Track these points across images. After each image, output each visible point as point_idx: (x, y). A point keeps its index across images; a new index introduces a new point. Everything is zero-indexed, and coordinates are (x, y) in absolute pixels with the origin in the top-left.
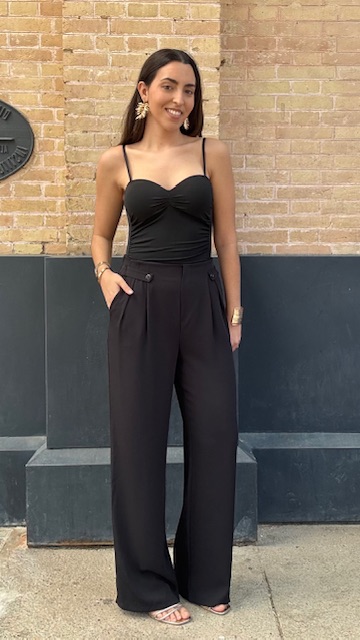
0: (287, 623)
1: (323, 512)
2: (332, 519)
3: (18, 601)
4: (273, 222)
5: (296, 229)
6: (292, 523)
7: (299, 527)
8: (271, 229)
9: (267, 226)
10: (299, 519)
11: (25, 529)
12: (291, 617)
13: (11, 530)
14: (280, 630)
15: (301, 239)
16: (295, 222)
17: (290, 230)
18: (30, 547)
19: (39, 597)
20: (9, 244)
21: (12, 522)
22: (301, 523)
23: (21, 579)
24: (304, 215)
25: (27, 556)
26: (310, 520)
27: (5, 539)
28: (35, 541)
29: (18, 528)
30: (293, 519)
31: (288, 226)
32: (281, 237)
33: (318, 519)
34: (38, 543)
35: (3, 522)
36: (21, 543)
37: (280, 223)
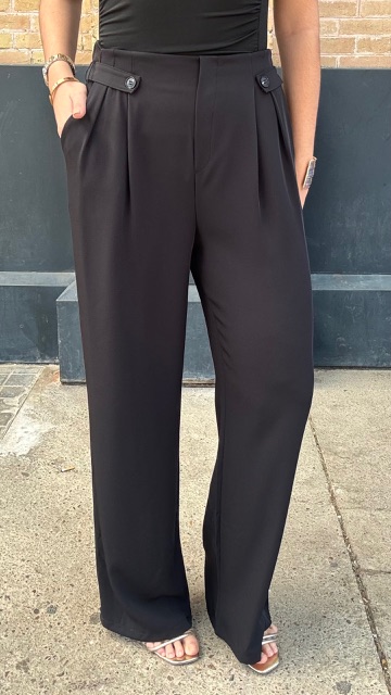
0: (331, 458)
1: (375, 357)
2: (385, 365)
3: (51, 432)
4: (337, 26)
5: (365, 36)
6: (341, 368)
7: (349, 371)
8: (336, 35)
9: (330, 32)
10: (349, 363)
11: (58, 367)
12: (336, 454)
13: (44, 367)
14: (324, 465)
15: (370, 49)
16: (365, 28)
17: (358, 37)
18: (64, 383)
19: (74, 429)
20: (26, 52)
21: (44, 359)
22: (351, 368)
23: (55, 412)
24: (376, 18)
25: (61, 392)
26: (360, 364)
27: (37, 375)
28: (69, 378)
29: (50, 366)
30: (342, 364)
31: (355, 32)
32: (347, 45)
33: (368, 364)
34: (72, 380)
35: (35, 359)
36: (54, 380)
37: (347, 28)
